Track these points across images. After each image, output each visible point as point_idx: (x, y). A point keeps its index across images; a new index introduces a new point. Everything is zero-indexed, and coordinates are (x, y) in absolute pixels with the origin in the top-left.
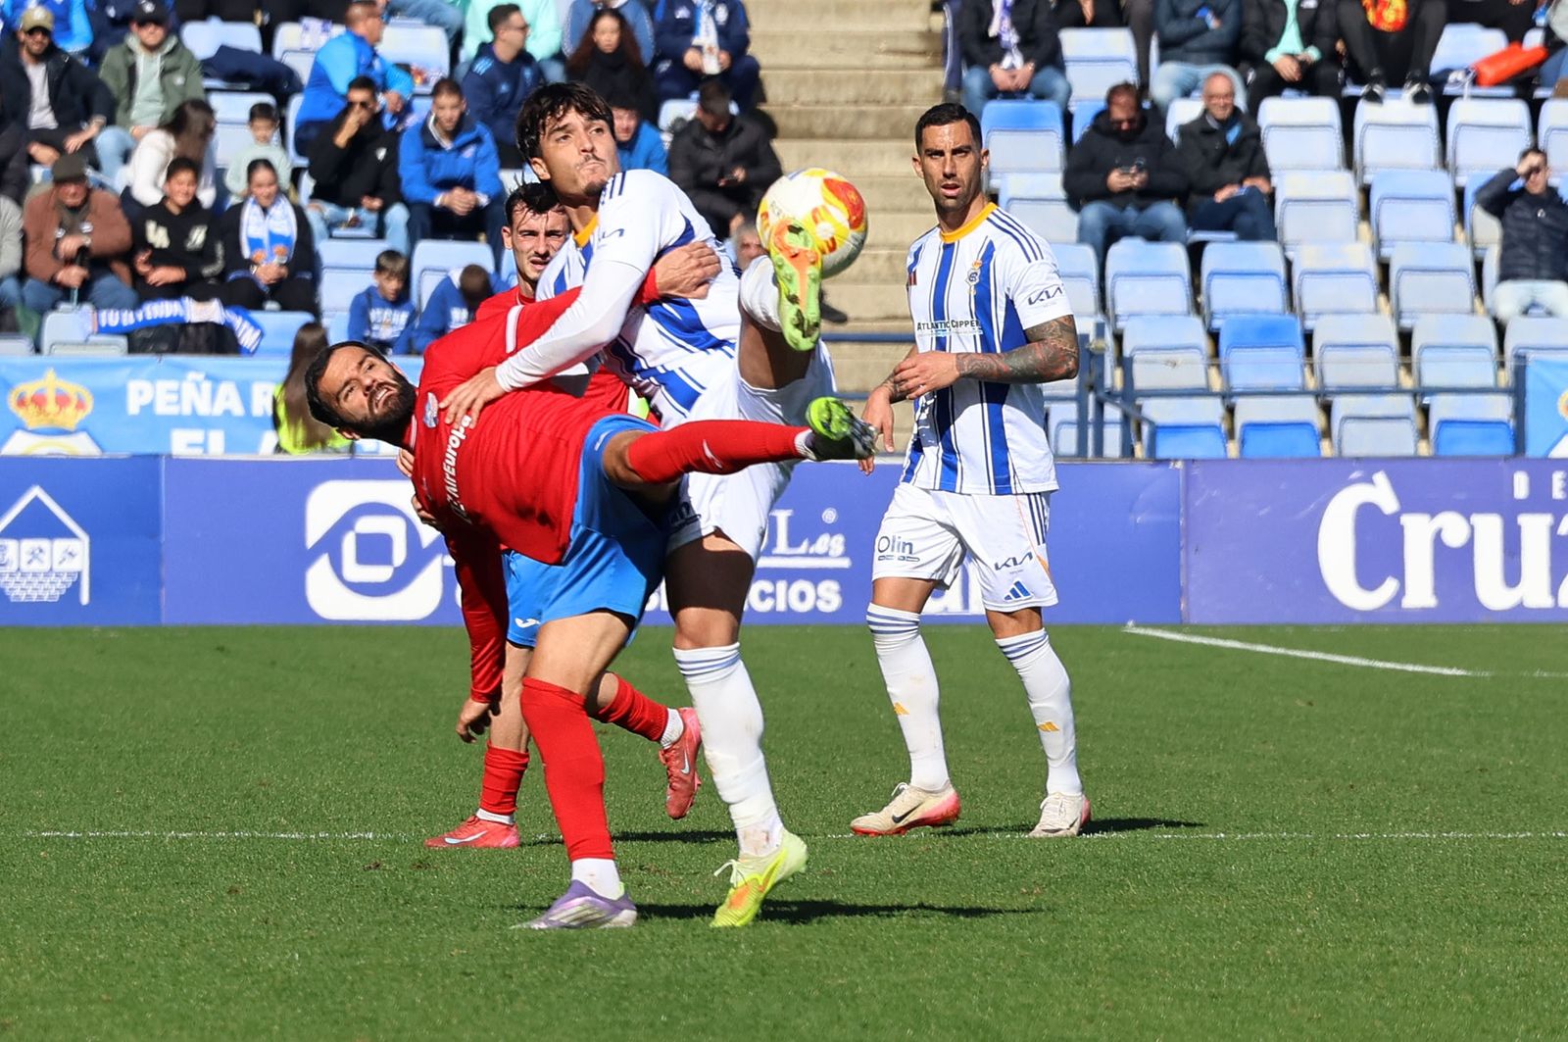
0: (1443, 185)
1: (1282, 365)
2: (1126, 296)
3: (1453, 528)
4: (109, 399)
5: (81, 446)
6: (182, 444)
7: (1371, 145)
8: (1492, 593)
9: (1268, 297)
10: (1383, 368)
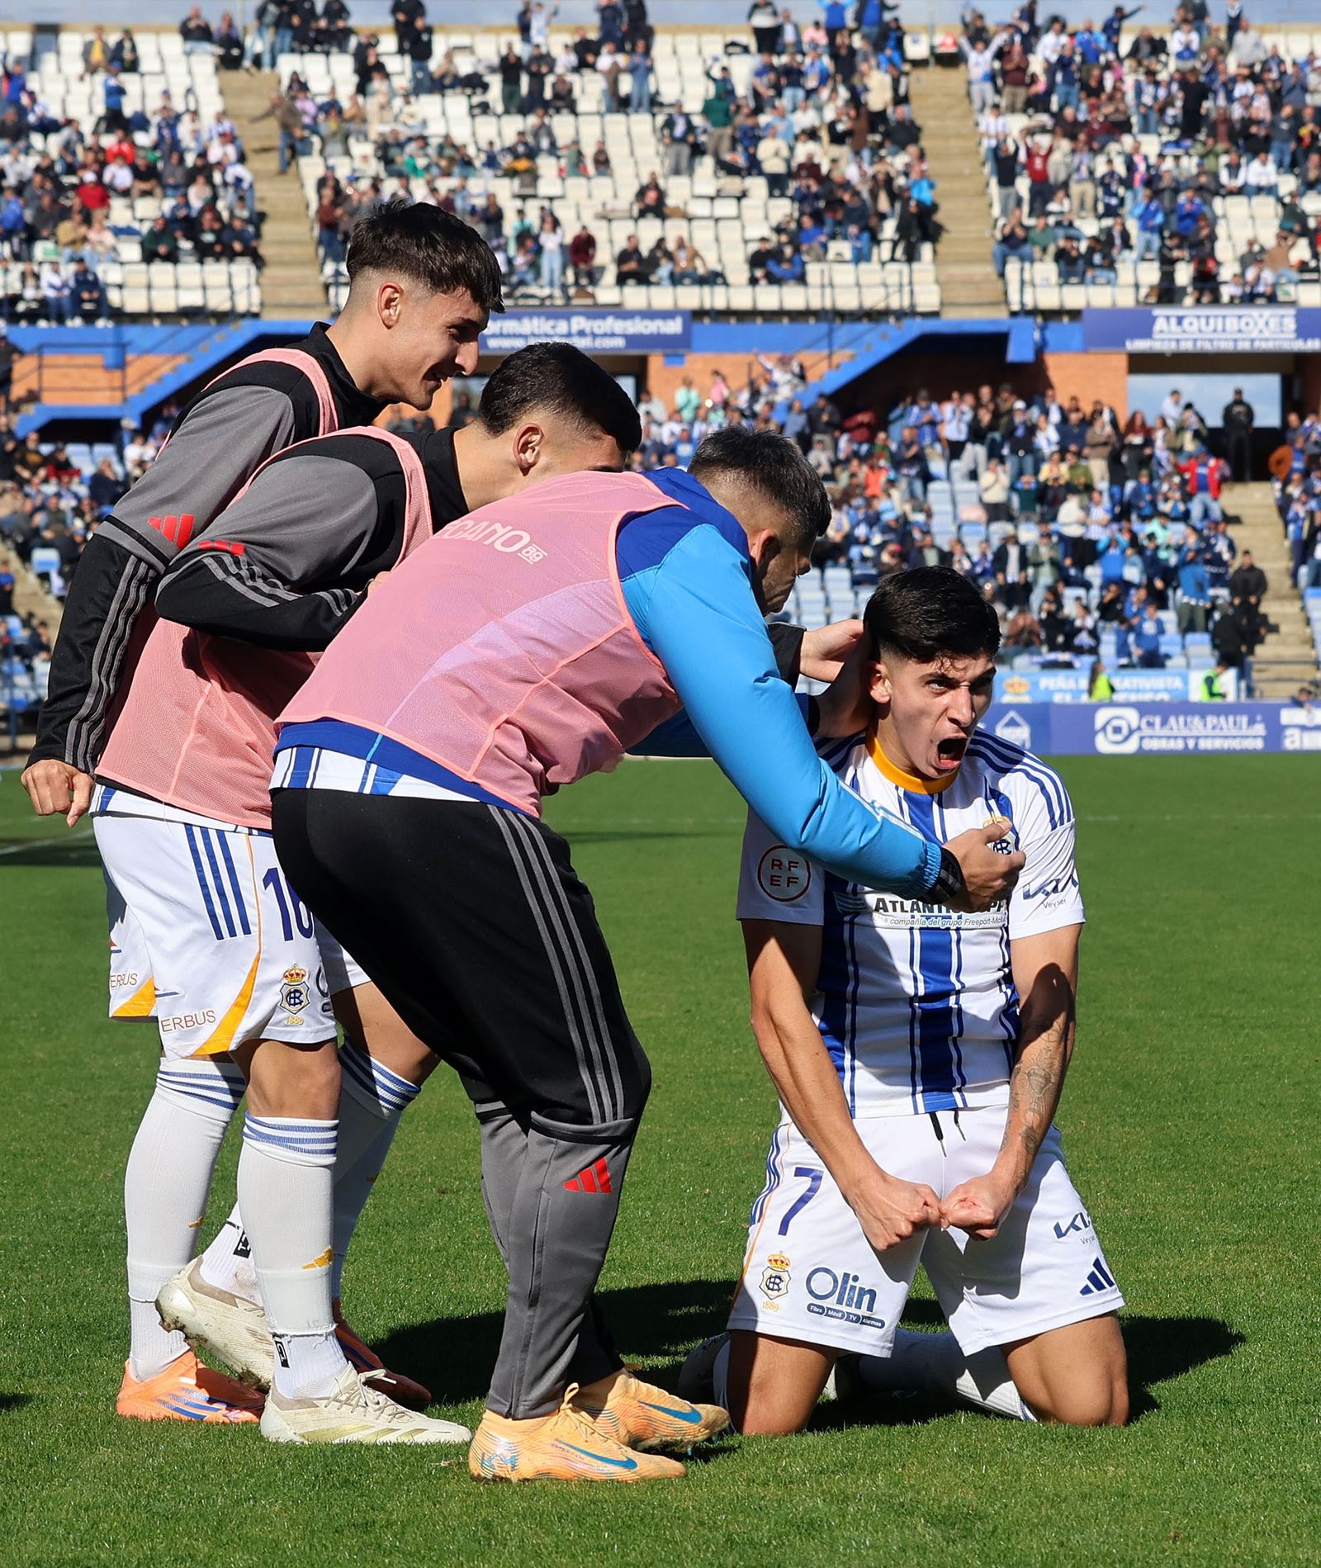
4: (1036, 684)
5: (1026, 699)
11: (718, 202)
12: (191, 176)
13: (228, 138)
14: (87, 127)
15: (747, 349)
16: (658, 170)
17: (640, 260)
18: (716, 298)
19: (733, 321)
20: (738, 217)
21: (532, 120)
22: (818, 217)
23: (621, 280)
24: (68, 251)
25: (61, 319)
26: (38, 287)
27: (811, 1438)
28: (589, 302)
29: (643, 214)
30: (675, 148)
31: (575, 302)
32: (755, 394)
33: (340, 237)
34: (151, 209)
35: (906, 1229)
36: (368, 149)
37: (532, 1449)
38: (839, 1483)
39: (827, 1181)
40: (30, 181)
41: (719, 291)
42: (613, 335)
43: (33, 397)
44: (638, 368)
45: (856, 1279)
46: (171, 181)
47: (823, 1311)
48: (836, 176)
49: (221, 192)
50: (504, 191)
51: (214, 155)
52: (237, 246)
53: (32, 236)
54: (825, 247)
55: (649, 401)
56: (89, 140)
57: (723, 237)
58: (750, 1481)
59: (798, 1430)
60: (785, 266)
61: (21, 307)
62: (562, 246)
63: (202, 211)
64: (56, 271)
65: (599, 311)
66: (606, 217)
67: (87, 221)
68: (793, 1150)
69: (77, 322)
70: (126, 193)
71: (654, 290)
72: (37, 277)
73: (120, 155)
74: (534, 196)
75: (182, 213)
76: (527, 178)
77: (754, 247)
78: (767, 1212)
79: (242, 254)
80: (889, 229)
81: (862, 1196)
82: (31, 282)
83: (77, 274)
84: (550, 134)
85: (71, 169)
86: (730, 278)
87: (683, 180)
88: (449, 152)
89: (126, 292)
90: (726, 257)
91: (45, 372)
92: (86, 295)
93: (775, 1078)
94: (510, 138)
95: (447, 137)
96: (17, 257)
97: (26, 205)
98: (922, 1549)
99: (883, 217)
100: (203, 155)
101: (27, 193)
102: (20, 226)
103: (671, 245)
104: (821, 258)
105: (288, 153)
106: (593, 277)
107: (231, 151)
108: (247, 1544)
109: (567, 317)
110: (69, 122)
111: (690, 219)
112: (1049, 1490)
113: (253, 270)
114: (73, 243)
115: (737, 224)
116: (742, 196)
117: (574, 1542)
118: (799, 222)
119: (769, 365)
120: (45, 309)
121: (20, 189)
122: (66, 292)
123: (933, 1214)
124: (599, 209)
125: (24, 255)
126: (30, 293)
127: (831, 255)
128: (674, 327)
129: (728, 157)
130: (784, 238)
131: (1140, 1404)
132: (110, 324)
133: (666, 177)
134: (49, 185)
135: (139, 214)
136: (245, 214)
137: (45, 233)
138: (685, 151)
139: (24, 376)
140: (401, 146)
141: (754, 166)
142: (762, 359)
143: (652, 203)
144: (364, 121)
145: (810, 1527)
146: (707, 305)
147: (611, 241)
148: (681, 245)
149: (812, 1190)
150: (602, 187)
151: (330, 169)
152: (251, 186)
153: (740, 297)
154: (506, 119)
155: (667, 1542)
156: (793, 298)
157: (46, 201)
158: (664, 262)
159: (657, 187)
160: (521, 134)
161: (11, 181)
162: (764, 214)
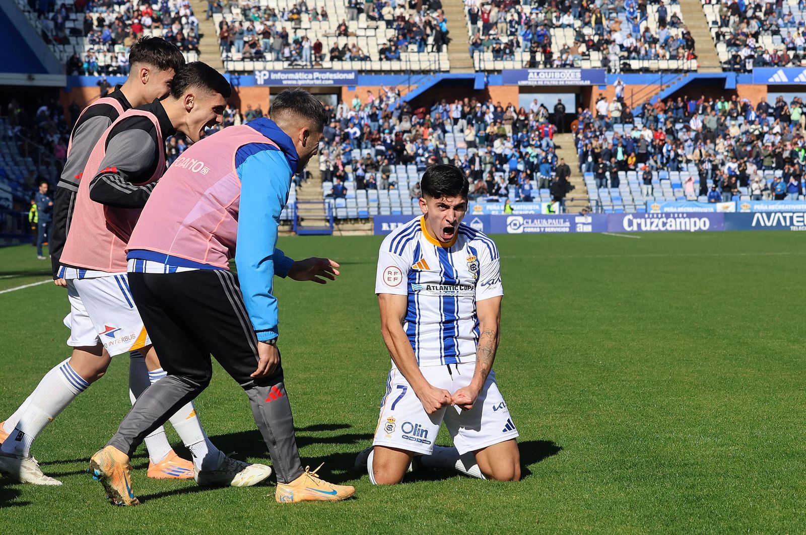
0: (637, 182)
1: (619, 202)
2: (601, 195)
3: (639, 221)
4: (485, 207)
5: (482, 213)
6: (493, 213)
7: (629, 177)
8: (643, 228)
9: (617, 195)
10: (631, 203)
11: (367, 30)
12: (174, 21)
13: (187, 7)
14: (135, 4)
15: (378, 84)
16: (345, 18)
17: (339, 51)
18: (367, 66)
19: (373, 74)
20: (375, 36)
22: (404, 36)
23: (332, 59)
26: (117, 62)
27: (404, 486)
28: (320, 67)
29: (340, 35)
30: (351, 10)
31: (315, 67)
32: (381, 101)
33: (229, 43)
35: (438, 405)
36: (239, 11)
37: (298, 492)
38: (414, 502)
39: (410, 389)
40: (114, 23)
41: (368, 63)
42: (329, 79)
44: (338, 91)
45: (420, 426)
46: (166, 23)
47: (408, 438)
48: (411, 21)
49: (186, 26)
50: (289, 26)
51: (182, 13)
52: (190, 47)
53: (114, 42)
54: (407, 47)
55: (342, 104)
56: (135, 8)
57: (369, 43)
58: (381, 501)
59: (399, 483)
60: (392, 54)
61: (111, 69)
62: (310, 47)
63: (177, 33)
64: (124, 56)
65: (324, 71)
66: (326, 36)
67: (135, 37)
68: (397, 378)
70: (149, 27)
71: (344, 63)
72: (117, 58)
73: (147, 13)
74: (300, 28)
75: (170, 35)
76: (297, 22)
77: (381, 47)
78: (387, 402)
79: (192, 49)
80: (431, 40)
81: (423, 394)
82: (114, 60)
84: (306, 5)
85: (129, 18)
86: (372, 58)
87: (355, 22)
90: (371, 51)
93: (390, 351)
94: (291, 7)
95: (267, 6)
96: (109, 51)
97: (112, 32)
98: (444, 526)
99: (428, 36)
100: (178, 13)
101: (113, 27)
102: (109, 39)
103: (350, 47)
104: (406, 51)
105: (210, 12)
106: (322, 58)
107: (188, 12)
108: (196, 525)
109: (312, 73)
110: (129, 1)
111: (357, 37)
112: (492, 505)
113: (196, 55)
115: (375, 38)
116: (377, 28)
117: (316, 524)
118: (398, 38)
119: (387, 90)
120: (120, 70)
121: (110, 26)
122: (127, 64)
123: (448, 400)
124: (324, 33)
125: (111, 49)
126: (114, 64)
127: (409, 50)
128: (351, 76)
129: (371, 14)
130: (392, 43)
133: (348, 21)
134: (121, 24)
136: (193, 35)
137: (119, 42)
138: (356, 11)
140: (250, 9)
141: (381, 17)
142: (384, 88)
143: (343, 31)
144: (237, 1)
145: (404, 518)
146: (364, 68)
147: (328, 45)
148: (354, 46)
149: (404, 393)
150: (325, 25)
151: (224, 18)
152: (198, 25)
153: (376, 66)
154: (290, 0)
155: (351, 524)
156: (395, 65)
157: (120, 30)
158: (347, 52)
159: (345, 25)
160: (295, 5)
161: (107, 22)
162: (385, 35)
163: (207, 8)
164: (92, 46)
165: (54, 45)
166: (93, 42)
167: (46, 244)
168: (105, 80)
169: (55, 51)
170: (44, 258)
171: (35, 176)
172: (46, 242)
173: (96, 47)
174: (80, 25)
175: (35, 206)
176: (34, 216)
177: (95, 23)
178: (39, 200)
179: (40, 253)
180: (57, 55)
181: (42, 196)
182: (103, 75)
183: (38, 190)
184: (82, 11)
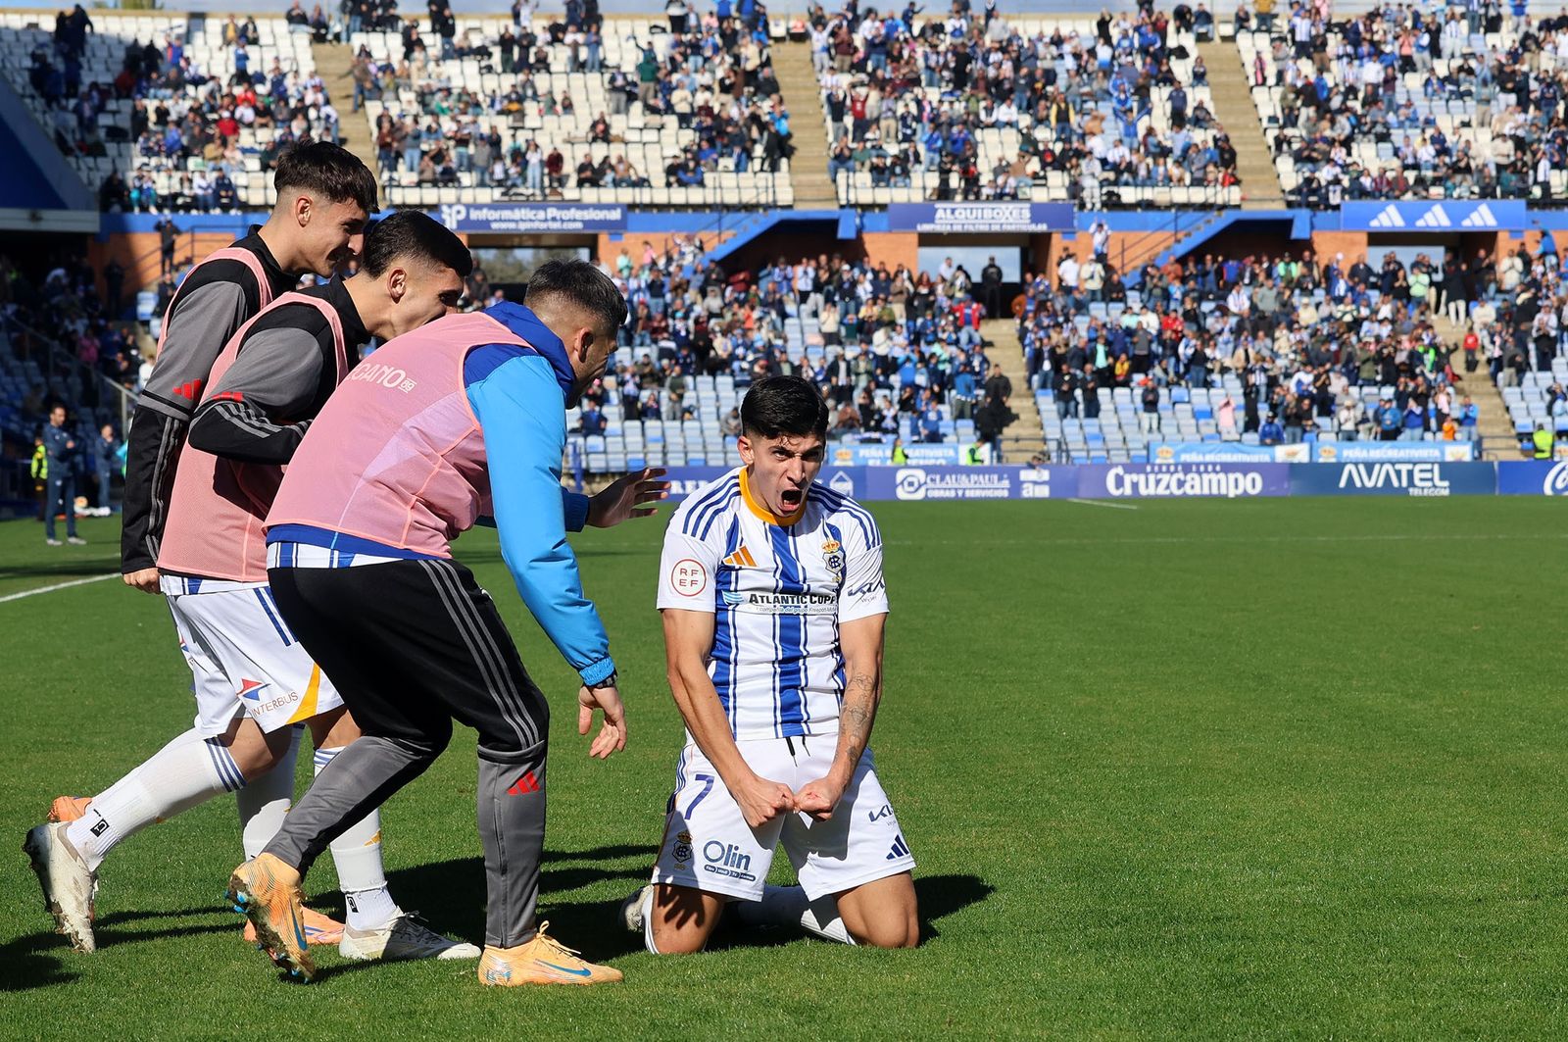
1: (1099, 444)
2: (1067, 430)
3: (1135, 477)
4: (856, 453)
5: (850, 464)
6: (871, 463)
7: (1118, 399)
8: (1143, 491)
9: (1096, 430)
10: (1120, 444)
11: (645, 132)
12: (294, 114)
13: (319, 89)
14: (224, 82)
15: (666, 230)
16: (605, 109)
17: (594, 170)
18: (644, 196)
19: (655, 211)
20: (659, 142)
21: (521, 77)
22: (711, 142)
23: (580, 184)
24: (211, 164)
25: (206, 209)
26: (191, 188)
27: (707, 956)
28: (559, 198)
29: (595, 139)
30: (615, 96)
31: (550, 198)
32: (670, 260)
33: (393, 155)
34: (267, 136)
35: (771, 812)
36: (412, 96)
37: (521, 967)
38: (725, 985)
39: (718, 782)
40: (186, 117)
41: (646, 191)
42: (575, 220)
43: (189, 261)
44: (592, 242)
45: (737, 848)
46: (280, 117)
47: (714, 870)
48: (724, 115)
49: (315, 124)
50: (503, 124)
51: (309, 99)
53: (186, 153)
54: (716, 161)
56: (225, 90)
57: (648, 155)
58: (666, 985)
59: (699, 950)
60: (690, 175)
61: (180, 201)
62: (541, 161)
64: (204, 177)
65: (566, 205)
66: (571, 142)
67: (224, 144)
68: (695, 761)
69: (217, 211)
70: (250, 125)
71: (602, 190)
72: (190, 181)
73: (246, 99)
74: (523, 128)
75: (287, 138)
76: (518, 116)
77: (669, 162)
78: (678, 805)
80: (759, 150)
81: (742, 791)
82: (186, 184)
83: (217, 179)
84: (533, 86)
85: (213, 109)
86: (653, 183)
87: (622, 117)
88: (465, 98)
89: (250, 191)
90: (650, 169)
91: (196, 245)
92: (223, 193)
93: (683, 713)
94: (506, 89)
95: (464, 88)
96: (177, 168)
97: (184, 134)
98: (781, 1030)
99: (754, 142)
100: (302, 100)
101: (184, 125)
102: (177, 147)
103: (613, 161)
104: (714, 170)
105: (360, 98)
106: (562, 182)
107: (320, 98)
108: (331, 1026)
109: (544, 208)
110: (213, 78)
111: (626, 143)
112: (866, 990)
114: (215, 159)
115: (658, 146)
116: (661, 128)
117: (549, 1025)
118: (699, 145)
119: (678, 241)
120: (196, 203)
121: (179, 122)
122: (210, 191)
123: (789, 803)
124: (566, 136)
125: (182, 166)
126: (186, 192)
127: (720, 167)
128: (616, 215)
129: (652, 102)
130: (689, 156)
131: (926, 933)
132: (239, 213)
133: (610, 115)
134: (198, 120)
135: (259, 139)
137: (196, 152)
138: (623, 97)
139: (182, 247)
140: (432, 93)
141: (669, 108)
142: (675, 236)
143: (601, 133)
144: (409, 77)
145: (706, 1015)
146: (638, 201)
147: (574, 158)
148: (620, 160)
149: (707, 789)
150: (567, 121)
151: (386, 109)
152: (336, 121)
153: (661, 196)
154: (503, 76)
155: (611, 1024)
156: (695, 196)
157: (197, 130)
158: (609, 172)
159: (604, 122)
160: (514, 86)
161: (173, 117)
162: (676, 139)
163: (353, 91)
164: (145, 160)
165: (77, 157)
166: (148, 152)
167: (62, 517)
168: (169, 222)
169: (79, 169)
170: (59, 543)
171: (43, 395)
172: (63, 513)
173: (154, 161)
174: (124, 122)
175: (42, 449)
176: (40, 467)
177: (152, 117)
178: (49, 436)
179: (51, 534)
180: (84, 175)
181: (55, 431)
182: (166, 212)
183: (48, 420)
184: (128, 96)
